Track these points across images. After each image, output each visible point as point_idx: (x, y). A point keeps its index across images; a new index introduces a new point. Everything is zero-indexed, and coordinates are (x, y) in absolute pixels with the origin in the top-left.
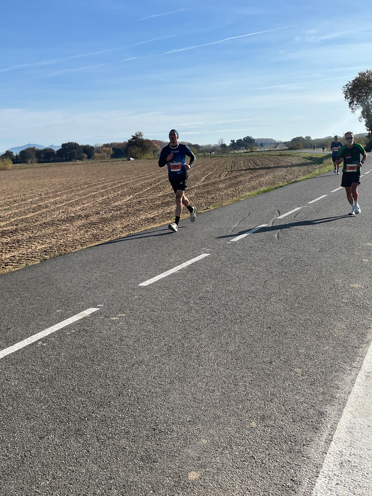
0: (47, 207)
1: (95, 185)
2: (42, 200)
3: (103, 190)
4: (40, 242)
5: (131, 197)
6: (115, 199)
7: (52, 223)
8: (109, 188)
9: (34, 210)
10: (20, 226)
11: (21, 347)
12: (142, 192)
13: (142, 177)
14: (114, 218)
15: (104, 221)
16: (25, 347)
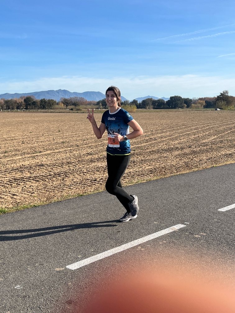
0: (155, 139)
1: (190, 126)
2: (153, 134)
3: (195, 131)
4: (148, 164)
5: (216, 137)
6: (204, 138)
7: (158, 152)
8: (200, 130)
9: (147, 141)
10: (136, 151)
11: (126, 248)
12: (223, 134)
13: (225, 123)
14: (202, 152)
15: (194, 152)
16: (128, 249)
